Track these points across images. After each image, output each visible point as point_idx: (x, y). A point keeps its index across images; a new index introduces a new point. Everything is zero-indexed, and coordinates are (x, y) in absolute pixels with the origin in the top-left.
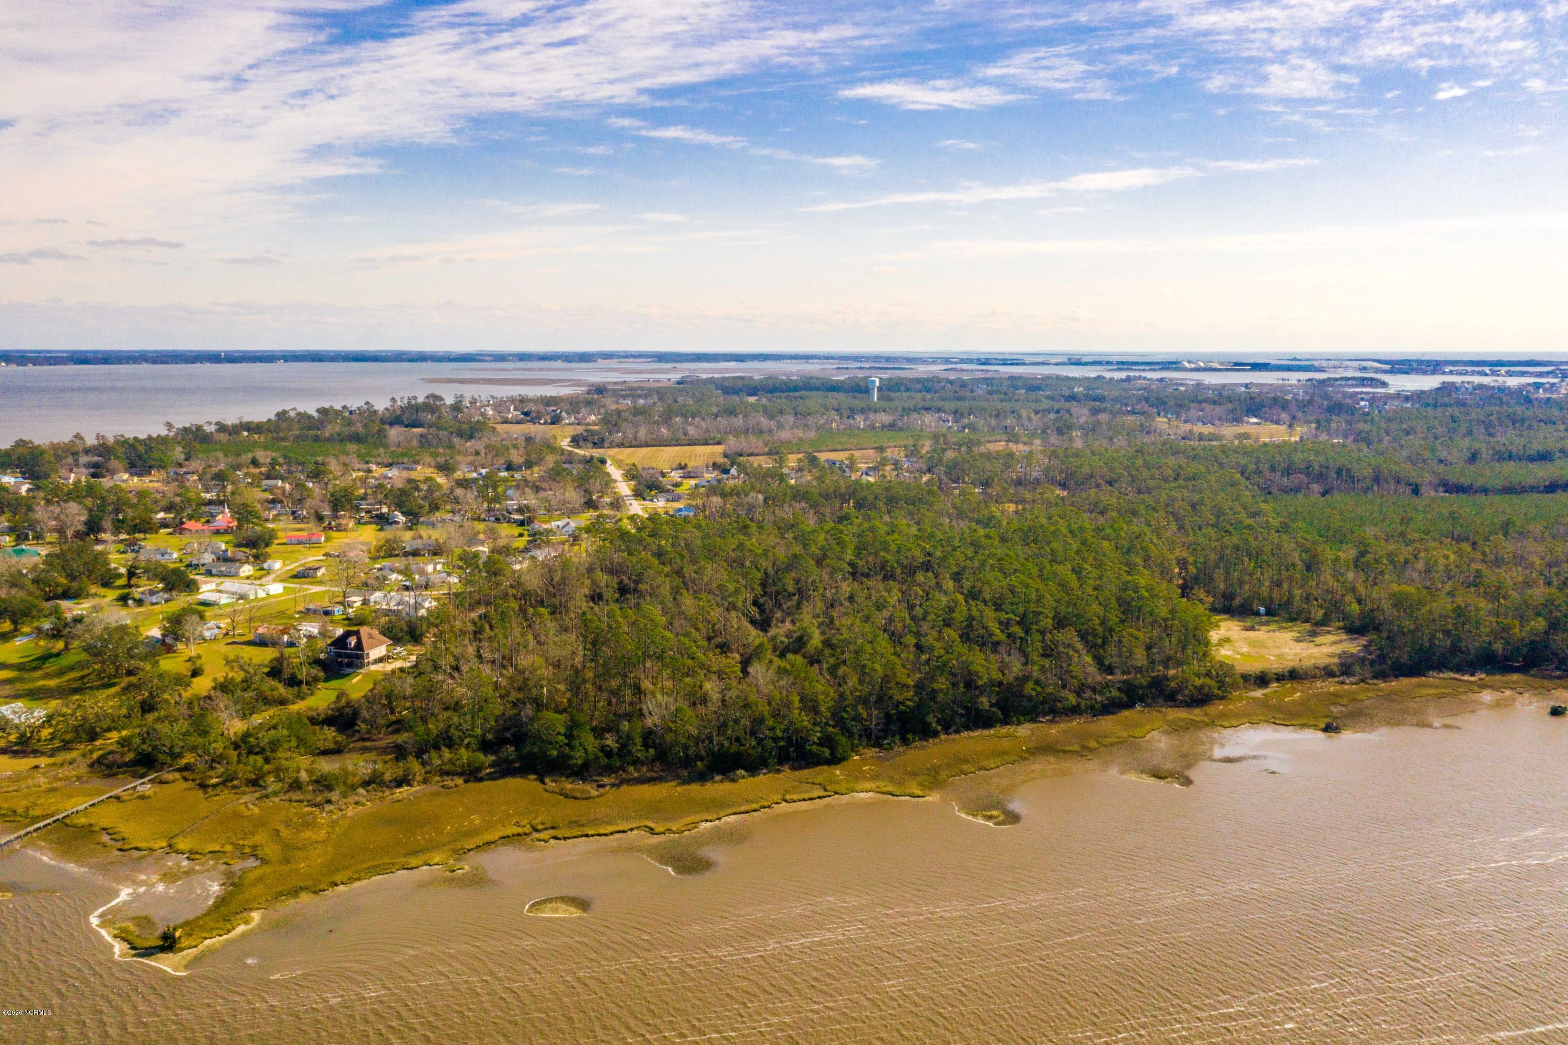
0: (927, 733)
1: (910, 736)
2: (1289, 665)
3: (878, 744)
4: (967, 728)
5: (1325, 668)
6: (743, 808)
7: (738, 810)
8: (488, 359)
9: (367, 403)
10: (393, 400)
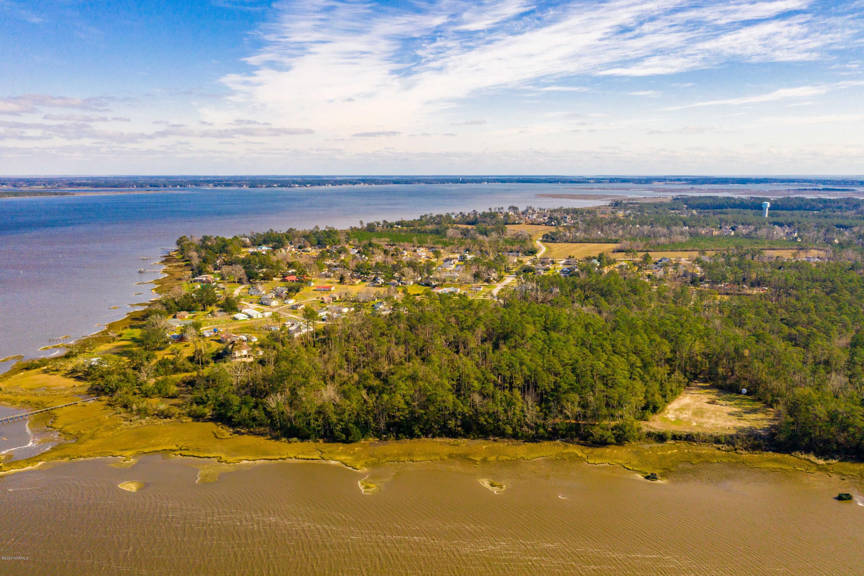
0: (412, 435)
1: (400, 435)
2: (688, 431)
3: (380, 437)
4: (440, 436)
5: (716, 437)
6: (269, 457)
7: (266, 457)
8: (592, 181)
9: (474, 211)
10: (490, 209)
